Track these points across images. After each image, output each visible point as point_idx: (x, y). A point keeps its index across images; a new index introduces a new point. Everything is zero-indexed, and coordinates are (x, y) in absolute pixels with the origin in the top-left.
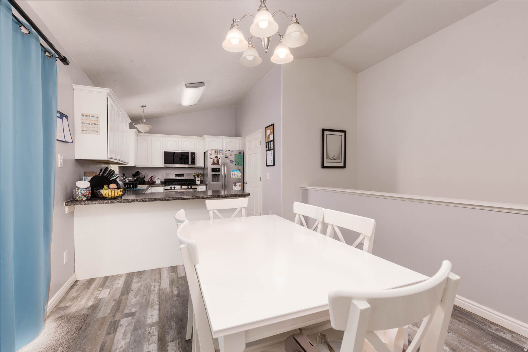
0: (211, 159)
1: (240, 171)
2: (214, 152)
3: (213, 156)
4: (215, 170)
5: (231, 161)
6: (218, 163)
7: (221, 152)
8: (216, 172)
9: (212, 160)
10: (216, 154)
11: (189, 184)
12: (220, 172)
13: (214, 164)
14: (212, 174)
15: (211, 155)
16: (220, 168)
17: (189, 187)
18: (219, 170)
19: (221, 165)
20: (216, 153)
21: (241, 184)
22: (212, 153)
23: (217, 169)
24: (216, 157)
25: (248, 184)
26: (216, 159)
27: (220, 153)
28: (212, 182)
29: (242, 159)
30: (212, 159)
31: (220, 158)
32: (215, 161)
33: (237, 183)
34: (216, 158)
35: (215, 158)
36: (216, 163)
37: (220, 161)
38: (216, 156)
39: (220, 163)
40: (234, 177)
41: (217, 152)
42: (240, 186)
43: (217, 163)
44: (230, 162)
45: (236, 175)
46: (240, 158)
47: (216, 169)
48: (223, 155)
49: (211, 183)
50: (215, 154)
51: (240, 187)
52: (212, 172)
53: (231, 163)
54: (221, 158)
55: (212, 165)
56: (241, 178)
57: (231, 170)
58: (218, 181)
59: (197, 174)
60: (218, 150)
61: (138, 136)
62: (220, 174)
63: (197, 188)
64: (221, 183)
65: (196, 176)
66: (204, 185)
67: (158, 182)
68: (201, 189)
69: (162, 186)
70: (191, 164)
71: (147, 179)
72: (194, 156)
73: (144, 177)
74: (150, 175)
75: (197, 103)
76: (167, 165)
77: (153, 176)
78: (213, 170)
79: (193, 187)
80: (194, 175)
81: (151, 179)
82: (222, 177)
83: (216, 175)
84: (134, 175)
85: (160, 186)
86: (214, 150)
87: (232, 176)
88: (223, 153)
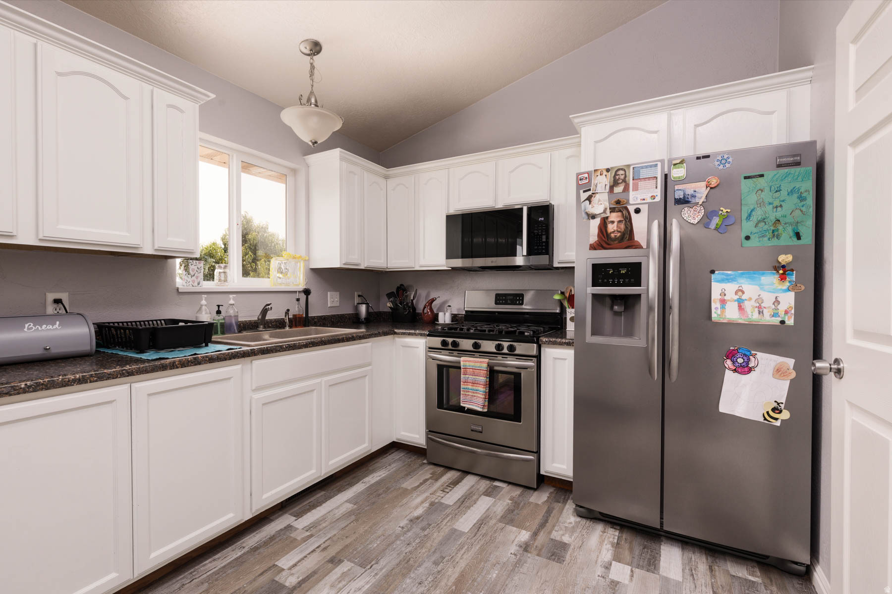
1: (783, 278)
4: (612, 276)
5: (717, 221)
6: (627, 239)
7: (644, 173)
9: (596, 222)
10: (619, 188)
12: (638, 284)
13: (605, 241)
14: (595, 297)
15: (589, 199)
16: (640, 264)
17: (506, 344)
18: (633, 273)
19: (644, 244)
20: (615, 183)
21: (791, 362)
23: (623, 272)
24: (620, 207)
25: (846, 374)
26: (615, 217)
27: (641, 183)
28: (594, 333)
29: (802, 199)
30: (593, 217)
31: (637, 211)
32: (611, 228)
33: (760, 355)
34: (620, 211)
35: (612, 210)
36: (616, 239)
37: (639, 223)
38: (618, 202)
39: (639, 235)
40: (731, 314)
41: (624, 181)
42: (779, 372)
43: (621, 239)
44: (707, 225)
45: (748, 306)
46: (784, 193)
47: (617, 266)
48: (658, 193)
49: (590, 337)
50: (612, 191)
51: (786, 385)
52: (593, 286)
53: (712, 232)
54: (644, 209)
55: (593, 247)
56: (790, 322)
57: (713, 276)
58: (629, 333)
59: (567, 295)
60: (629, 166)
61: (386, 177)
62: (638, 296)
63: (538, 357)
64: (637, 342)
65: (566, 304)
66: (569, 344)
67: (444, 318)
68: (555, 360)
69: (427, 335)
70: (529, 253)
71: (419, 307)
72: (542, 216)
73: (414, 300)
74: (426, 296)
76: (459, 262)
77: (435, 300)
78: (601, 273)
79: (521, 347)
80: (558, 297)
81: (432, 308)
82: (651, 310)
83: (615, 297)
84: (389, 296)
85: (415, 334)
86: (608, 170)
87: (718, 305)
88: (656, 178)
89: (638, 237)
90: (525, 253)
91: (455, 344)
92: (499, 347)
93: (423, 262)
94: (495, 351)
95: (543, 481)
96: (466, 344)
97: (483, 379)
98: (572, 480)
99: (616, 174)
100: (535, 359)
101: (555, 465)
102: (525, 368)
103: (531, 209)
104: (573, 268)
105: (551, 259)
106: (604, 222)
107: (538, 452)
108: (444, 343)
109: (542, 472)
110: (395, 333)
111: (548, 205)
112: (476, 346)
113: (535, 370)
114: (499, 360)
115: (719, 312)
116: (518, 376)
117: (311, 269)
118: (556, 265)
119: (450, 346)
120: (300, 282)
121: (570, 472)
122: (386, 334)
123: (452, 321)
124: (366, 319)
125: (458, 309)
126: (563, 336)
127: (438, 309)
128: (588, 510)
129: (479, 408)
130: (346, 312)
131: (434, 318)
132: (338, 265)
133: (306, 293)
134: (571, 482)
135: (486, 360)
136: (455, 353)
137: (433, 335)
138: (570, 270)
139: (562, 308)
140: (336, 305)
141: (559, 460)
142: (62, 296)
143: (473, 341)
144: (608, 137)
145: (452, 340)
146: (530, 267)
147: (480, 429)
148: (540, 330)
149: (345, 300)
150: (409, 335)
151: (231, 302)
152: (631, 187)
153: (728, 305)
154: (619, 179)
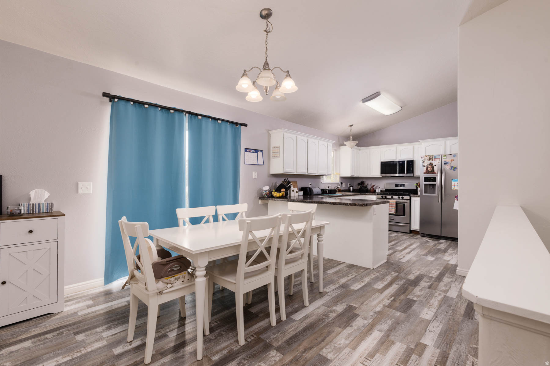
0: (424, 167)
2: (427, 158)
3: (427, 163)
4: (429, 180)
5: (453, 168)
6: (433, 171)
7: (437, 157)
8: (431, 182)
9: (426, 167)
10: (431, 160)
11: (401, 195)
12: (436, 182)
13: (427, 172)
14: (425, 184)
15: (424, 162)
16: (436, 177)
17: (401, 197)
18: (434, 179)
19: (437, 173)
20: (430, 159)
22: (425, 159)
23: (432, 179)
24: (431, 164)
26: (430, 166)
27: (436, 160)
30: (425, 166)
31: (435, 165)
32: (429, 169)
34: (431, 165)
35: (429, 165)
36: (430, 171)
37: (436, 169)
38: (431, 163)
40: (456, 188)
41: (432, 159)
43: (431, 171)
44: (451, 169)
47: (430, 178)
48: (440, 161)
49: (424, 194)
50: (429, 161)
52: (425, 182)
53: (452, 171)
54: (437, 165)
55: (424, 173)
57: (452, 180)
58: (434, 192)
59: (419, 184)
60: (433, 155)
61: (360, 150)
62: (435, 184)
63: (410, 200)
64: (436, 195)
65: (418, 187)
66: (419, 196)
67: (378, 191)
68: (415, 200)
69: (375, 195)
70: (407, 173)
71: (369, 188)
72: (411, 164)
73: (367, 186)
74: (371, 184)
75: (401, 109)
76: (384, 175)
77: (374, 186)
78: (426, 179)
79: (405, 197)
80: (416, 185)
81: (373, 188)
82: (438, 188)
83: (430, 185)
84: (359, 184)
85: (373, 195)
86: (428, 156)
87: (453, 186)
88: (439, 158)
89: (435, 171)
90: (406, 173)
91: (386, 197)
92: (399, 198)
93: (372, 175)
94: (398, 198)
95: (411, 232)
96: (389, 197)
97: (394, 205)
98: (419, 230)
99: (430, 157)
100: (409, 200)
101: (415, 227)
102: (406, 202)
103: (408, 161)
104: (419, 177)
105: (414, 175)
106: (427, 168)
107: (410, 224)
108: (382, 197)
109: (411, 229)
110: (366, 194)
111: (412, 161)
112: (392, 197)
113: (409, 203)
114: (399, 201)
115: (453, 188)
116: (404, 205)
117: (341, 177)
118: (415, 176)
119: (384, 197)
120: (338, 180)
121: (419, 229)
122: (364, 194)
123: (381, 192)
124: (352, 191)
125: (382, 189)
126: (418, 195)
127: (375, 188)
128: (424, 234)
129: (393, 213)
130: (347, 189)
131: (375, 191)
132: (350, 176)
133: (342, 183)
134: (419, 231)
135: (395, 201)
136: (386, 199)
137: (377, 195)
138: (419, 178)
139: (417, 188)
140: (345, 187)
141: (416, 225)
142: (310, 184)
143: (391, 196)
144: (429, 146)
145: (384, 196)
146: (407, 177)
147: (393, 219)
148: (411, 193)
149: (346, 185)
150: (371, 195)
151: (330, 185)
152: (434, 160)
153: (455, 186)
154: (431, 158)
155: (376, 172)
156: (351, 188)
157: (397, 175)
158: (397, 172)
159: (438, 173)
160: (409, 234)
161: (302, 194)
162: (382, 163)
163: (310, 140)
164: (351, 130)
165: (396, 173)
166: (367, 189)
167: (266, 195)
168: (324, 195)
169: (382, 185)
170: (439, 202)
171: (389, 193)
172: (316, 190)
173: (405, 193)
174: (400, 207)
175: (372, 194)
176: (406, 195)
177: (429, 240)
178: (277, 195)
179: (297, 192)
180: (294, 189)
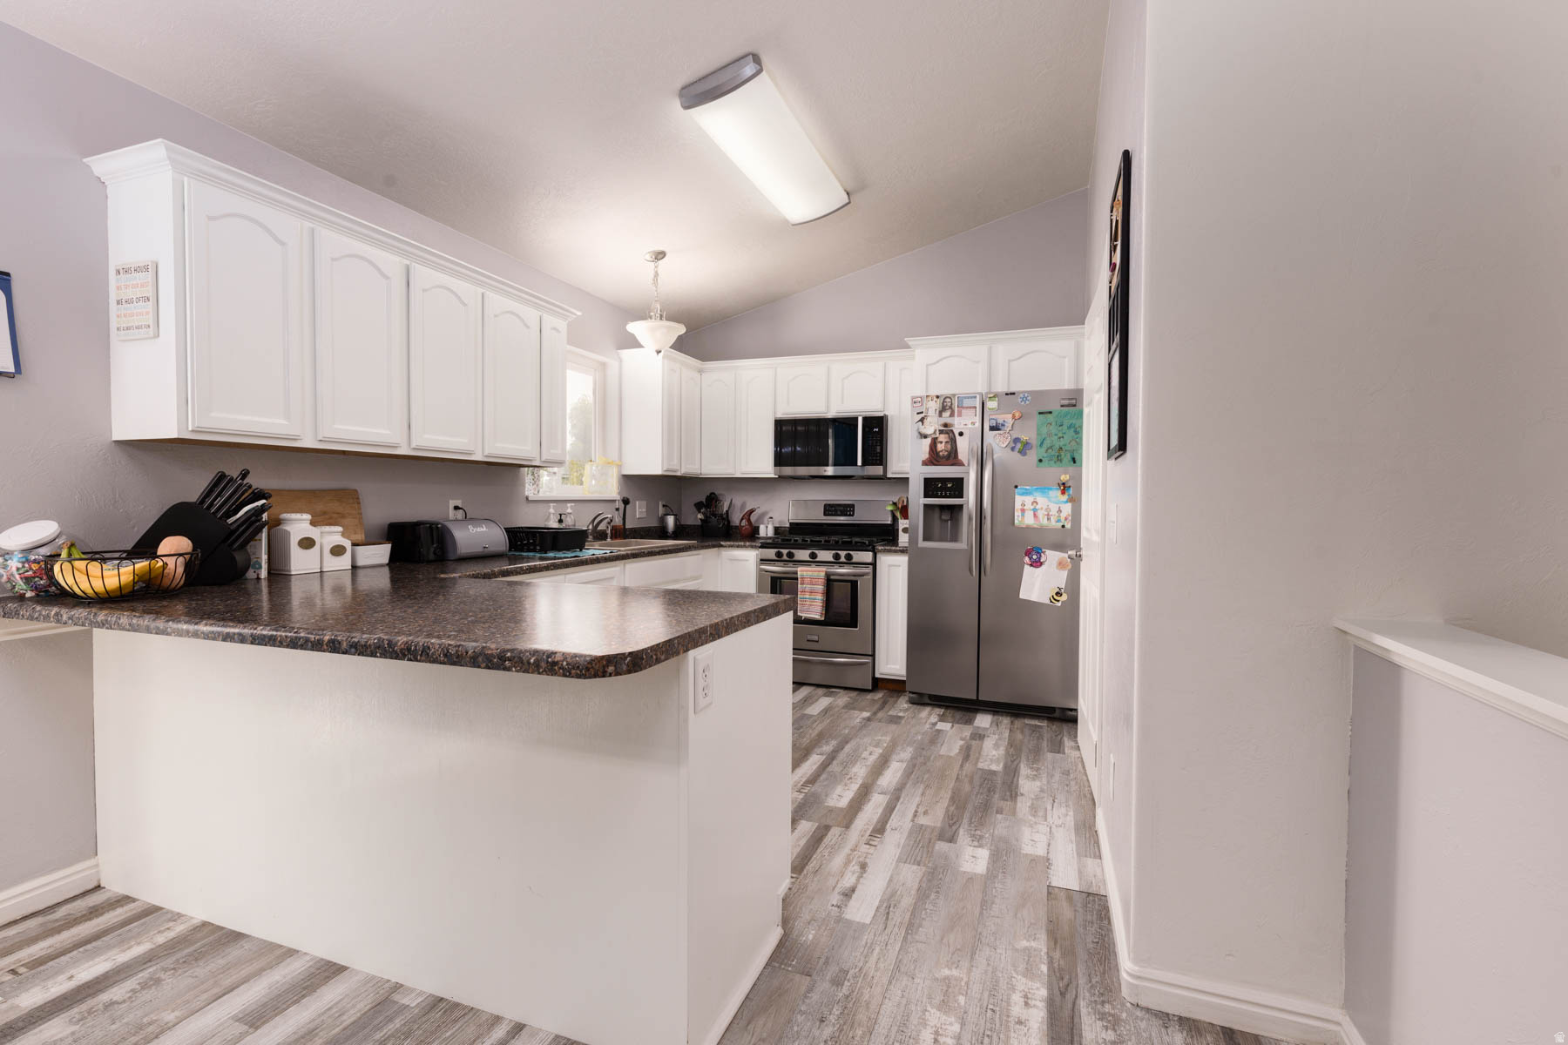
0: (924, 440)
2: (933, 406)
3: (931, 427)
4: (941, 489)
5: (1019, 446)
6: (952, 458)
7: (967, 403)
8: (946, 496)
9: (929, 441)
10: (946, 414)
11: (844, 545)
12: (961, 496)
13: (934, 458)
14: (926, 507)
15: (922, 420)
16: (963, 479)
17: (843, 554)
18: (957, 487)
19: (965, 463)
20: (943, 409)
21: (1064, 557)
22: (927, 409)
23: (949, 485)
24: (947, 429)
26: (943, 438)
27: (964, 411)
28: (926, 539)
29: (1077, 433)
30: (925, 437)
31: (961, 434)
32: (940, 447)
33: (1048, 552)
34: (947, 433)
35: (941, 432)
36: (944, 457)
37: (963, 445)
38: (946, 425)
41: (951, 407)
42: (1060, 566)
43: (948, 457)
44: (1013, 449)
45: (1040, 514)
46: (1065, 427)
47: (944, 480)
49: (922, 544)
50: (940, 415)
51: (1064, 574)
52: (925, 497)
53: (1016, 455)
55: (924, 464)
56: (1064, 525)
57: (1016, 491)
58: (956, 537)
59: (902, 506)
60: (954, 395)
61: (700, 371)
62: (961, 507)
63: (874, 564)
64: (962, 545)
65: (898, 514)
66: (903, 551)
67: (766, 531)
68: (890, 566)
69: (755, 547)
70: (865, 463)
71: (736, 519)
72: (877, 426)
73: (727, 511)
74: (743, 505)
75: (847, 201)
76: (788, 471)
77: (751, 511)
78: (931, 487)
79: (859, 556)
80: (890, 508)
81: (749, 520)
82: (970, 519)
83: (942, 508)
84: (699, 506)
85: (745, 546)
86: (938, 397)
87: (1019, 514)
88: (976, 407)
89: (961, 456)
90: (859, 463)
91: (790, 555)
92: (837, 557)
93: (744, 471)
94: (832, 560)
95: (878, 684)
96: (803, 554)
97: (821, 588)
98: (905, 679)
99: (944, 401)
100: (870, 567)
101: (889, 666)
102: (862, 575)
103: (865, 419)
104: (908, 478)
105: (885, 470)
106: (934, 442)
107: (873, 655)
108: (779, 555)
109: (877, 675)
110: (722, 546)
111: (882, 418)
112: (813, 556)
113: (870, 577)
114: (837, 569)
115: (1020, 519)
116: (854, 584)
117: (625, 476)
118: (890, 475)
119: (785, 557)
120: (613, 491)
121: (904, 672)
122: (714, 546)
123: (775, 534)
124: (673, 532)
125: (780, 522)
126: (897, 545)
127: (757, 521)
128: (920, 695)
129: (817, 617)
130: (654, 523)
131: (756, 530)
132: (659, 472)
133: (626, 502)
134: (904, 682)
135: (823, 569)
136: (791, 564)
137: (761, 547)
138: (904, 481)
139: (895, 519)
140: (644, 515)
141: (892, 660)
142: (459, 503)
143: (809, 551)
144: (938, 362)
145: (785, 552)
146: (863, 478)
147: (816, 638)
148: (875, 540)
149: (650, 510)
150: (738, 546)
151: (569, 511)
152: (956, 414)
153: (1026, 513)
154: (946, 406)
155: (759, 460)
156: (671, 520)
157: (830, 470)
158: (831, 460)
159: (969, 465)
160: (870, 696)
161: (386, 560)
162: (779, 424)
163: (424, 275)
164: (656, 274)
165: (828, 465)
166: (729, 522)
167: (27, 580)
168: (522, 559)
169: (779, 511)
170: (972, 575)
171: (803, 540)
172: (472, 536)
173: (858, 540)
174: (842, 592)
175: (742, 543)
176: (862, 547)
177: (942, 719)
178: (98, 586)
179: (337, 551)
180: (314, 532)
